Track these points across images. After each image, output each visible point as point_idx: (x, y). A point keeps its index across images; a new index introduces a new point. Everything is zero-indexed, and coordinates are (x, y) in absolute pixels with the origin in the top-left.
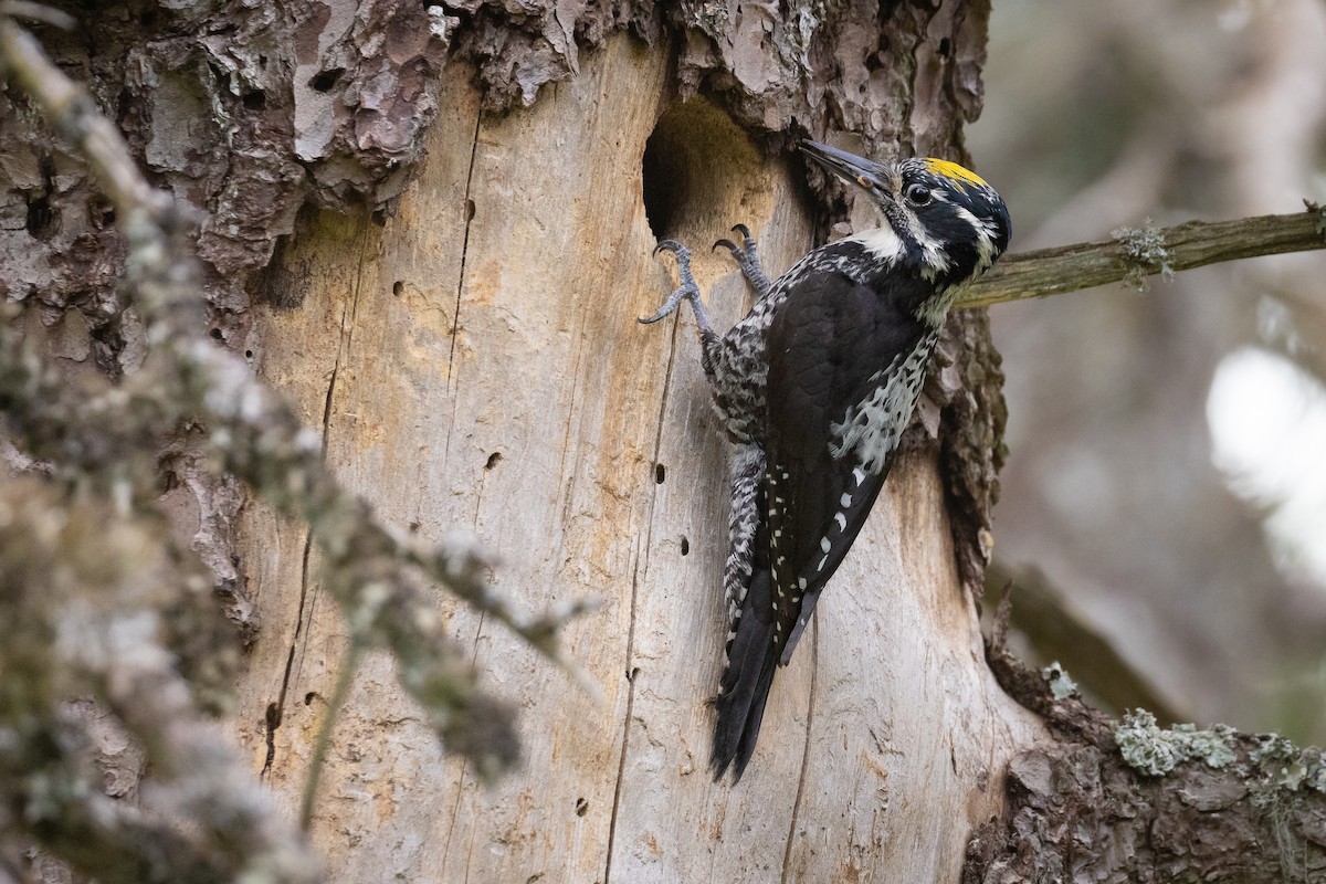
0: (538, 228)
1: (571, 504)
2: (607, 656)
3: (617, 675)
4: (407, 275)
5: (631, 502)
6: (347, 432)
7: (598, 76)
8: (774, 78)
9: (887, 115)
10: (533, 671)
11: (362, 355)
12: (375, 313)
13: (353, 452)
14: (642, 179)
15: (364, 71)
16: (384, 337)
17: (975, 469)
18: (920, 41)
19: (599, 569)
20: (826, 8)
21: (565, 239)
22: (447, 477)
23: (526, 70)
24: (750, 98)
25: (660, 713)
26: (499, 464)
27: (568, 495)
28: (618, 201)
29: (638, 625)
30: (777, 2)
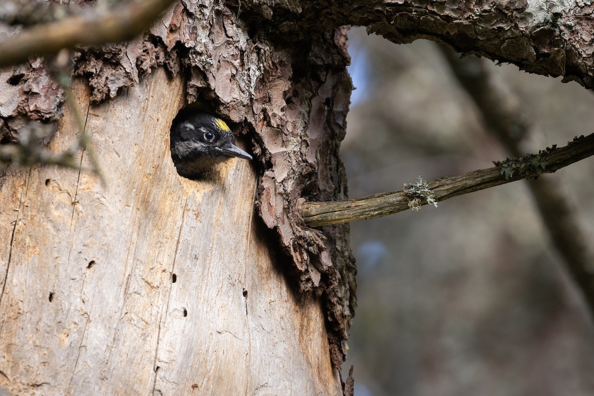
0: (117, 156)
1: (129, 287)
2: (144, 359)
3: (149, 369)
4: (52, 176)
5: (160, 290)
6: (21, 250)
7: (149, 87)
8: (235, 96)
9: (295, 126)
10: (107, 363)
11: (29, 213)
12: (36, 194)
13: (23, 259)
14: (170, 138)
15: (33, 75)
16: (40, 205)
17: (339, 307)
18: (314, 95)
19: (142, 319)
20: (264, 67)
21: (130, 162)
22: (69, 271)
23: (112, 80)
24: (223, 104)
25: (170, 389)
26: (94, 266)
27: (127, 283)
28: (157, 147)
29: (160, 347)
30: (239, 61)
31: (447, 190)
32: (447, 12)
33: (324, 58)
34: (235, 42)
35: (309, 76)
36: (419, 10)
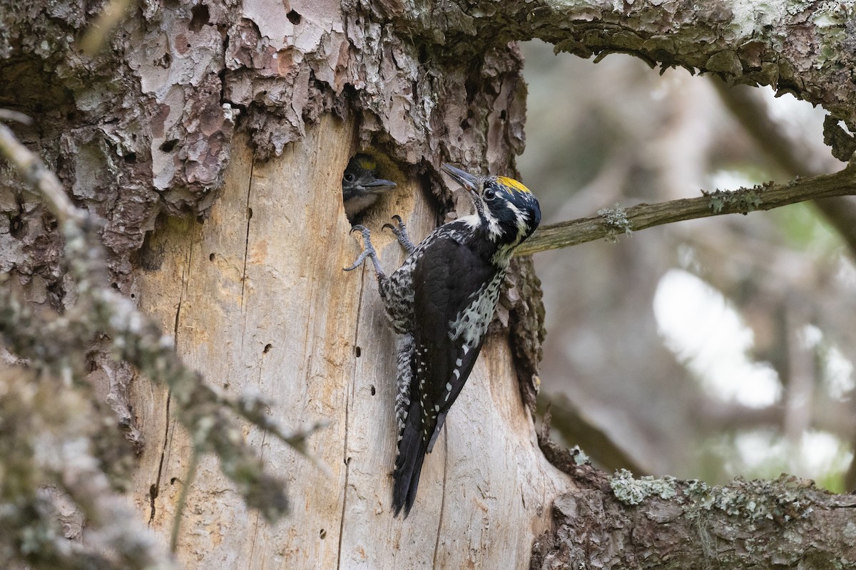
0: (287, 222)
1: (310, 370)
2: (333, 452)
3: (339, 462)
4: (217, 249)
5: (343, 368)
6: (188, 336)
7: (316, 138)
8: (412, 135)
9: (473, 153)
10: (294, 461)
11: (194, 294)
12: (200, 271)
13: (191, 347)
15: (189, 140)
16: (206, 284)
17: (529, 343)
18: (490, 112)
19: (327, 405)
20: (438, 96)
21: (302, 227)
22: (243, 358)
23: (277, 136)
24: (399, 146)
25: (363, 481)
26: (271, 350)
27: (309, 365)
28: (330, 205)
29: (349, 434)
30: (411, 95)
31: (648, 219)
32: (643, 28)
33: (497, 68)
34: (406, 73)
35: (482, 90)
36: (611, 26)
